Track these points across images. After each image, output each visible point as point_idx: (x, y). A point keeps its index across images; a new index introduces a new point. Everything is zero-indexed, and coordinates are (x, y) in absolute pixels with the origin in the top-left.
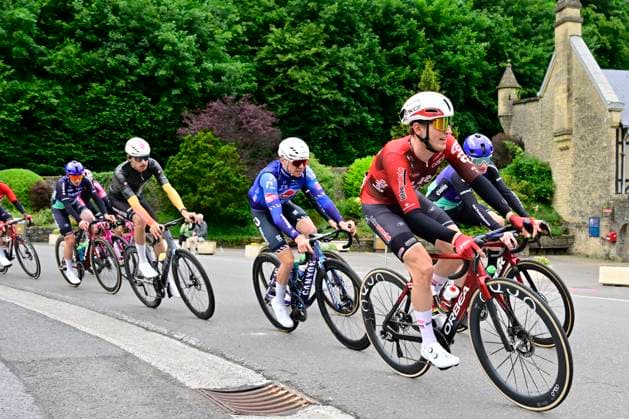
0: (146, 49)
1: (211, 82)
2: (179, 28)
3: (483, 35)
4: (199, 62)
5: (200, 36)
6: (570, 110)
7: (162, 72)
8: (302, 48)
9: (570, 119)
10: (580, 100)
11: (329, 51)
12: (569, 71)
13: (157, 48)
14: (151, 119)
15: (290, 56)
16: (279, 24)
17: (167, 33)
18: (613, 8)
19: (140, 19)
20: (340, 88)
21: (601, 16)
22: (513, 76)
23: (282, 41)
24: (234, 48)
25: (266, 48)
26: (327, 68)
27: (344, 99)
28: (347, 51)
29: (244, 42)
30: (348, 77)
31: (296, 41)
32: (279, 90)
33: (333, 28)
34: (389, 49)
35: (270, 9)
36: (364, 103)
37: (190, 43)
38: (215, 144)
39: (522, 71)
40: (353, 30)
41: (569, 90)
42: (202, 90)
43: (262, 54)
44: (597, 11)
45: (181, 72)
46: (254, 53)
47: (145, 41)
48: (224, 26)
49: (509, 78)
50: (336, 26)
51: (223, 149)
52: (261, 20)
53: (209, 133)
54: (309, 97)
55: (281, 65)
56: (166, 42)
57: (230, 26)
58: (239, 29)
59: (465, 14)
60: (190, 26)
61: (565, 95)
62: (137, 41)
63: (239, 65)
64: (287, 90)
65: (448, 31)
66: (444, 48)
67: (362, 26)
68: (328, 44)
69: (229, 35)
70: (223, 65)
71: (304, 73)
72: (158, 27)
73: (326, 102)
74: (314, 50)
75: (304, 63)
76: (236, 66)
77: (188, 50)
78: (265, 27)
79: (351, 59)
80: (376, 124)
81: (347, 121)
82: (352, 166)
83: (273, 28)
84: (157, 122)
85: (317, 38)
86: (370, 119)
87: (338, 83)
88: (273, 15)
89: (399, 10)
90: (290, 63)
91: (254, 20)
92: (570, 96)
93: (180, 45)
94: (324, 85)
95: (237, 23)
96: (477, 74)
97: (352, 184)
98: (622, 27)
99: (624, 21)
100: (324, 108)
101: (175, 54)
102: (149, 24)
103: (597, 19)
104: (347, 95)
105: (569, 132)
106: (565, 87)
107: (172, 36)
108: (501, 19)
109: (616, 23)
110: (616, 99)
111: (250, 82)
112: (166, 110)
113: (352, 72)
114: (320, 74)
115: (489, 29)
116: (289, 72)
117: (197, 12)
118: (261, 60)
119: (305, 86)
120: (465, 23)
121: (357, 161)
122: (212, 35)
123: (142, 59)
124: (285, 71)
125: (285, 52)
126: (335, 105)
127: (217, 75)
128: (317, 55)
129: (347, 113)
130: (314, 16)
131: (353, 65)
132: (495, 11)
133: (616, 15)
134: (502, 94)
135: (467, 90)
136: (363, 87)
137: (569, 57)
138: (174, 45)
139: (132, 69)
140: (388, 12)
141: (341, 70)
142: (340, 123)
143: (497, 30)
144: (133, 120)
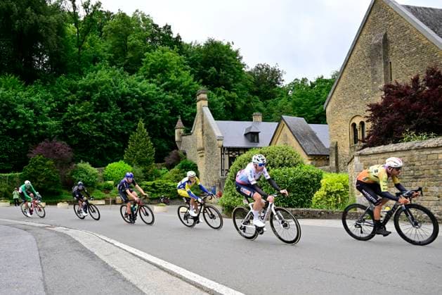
0: (11, 116)
1: (41, 131)
2: (26, 106)
3: (169, 103)
4: (35, 122)
5: (35, 110)
6: (203, 139)
7: (18, 127)
8: (83, 113)
9: (203, 143)
10: (207, 135)
11: (96, 114)
12: (203, 122)
13: (16, 116)
14: (15, 149)
15: (78, 117)
16: (73, 102)
17: (21, 109)
18: (232, 88)
19: (7, 103)
20: (102, 131)
21: (227, 91)
22: (181, 123)
23: (74, 110)
24: (52, 114)
25: (67, 113)
26: (95, 122)
27: (103, 136)
28: (105, 114)
29: (56, 111)
30: (106, 126)
31: (80, 110)
32: (73, 133)
33: (98, 104)
34: (125, 112)
35: (68, 95)
36: (113, 137)
37: (31, 113)
38: (45, 161)
39: (187, 120)
40: (107, 105)
41: (202, 130)
42: (37, 135)
43: (65, 116)
44: (225, 89)
45: (27, 127)
46: (61, 116)
47: (10, 113)
48: (47, 104)
49: (180, 123)
50: (99, 103)
51: (48, 163)
52: (64, 100)
53: (41, 156)
54: (88, 135)
55: (74, 121)
56: (19, 113)
57: (50, 103)
58: (54, 105)
59: (161, 94)
60: (30, 105)
61: (201, 133)
62: (6, 113)
63: (54, 122)
64: (77, 132)
65: (153, 103)
66: (150, 111)
67: (112, 102)
68: (96, 111)
69: (49, 109)
70: (47, 123)
71: (84, 124)
72: (16, 106)
73: (96, 137)
74: (89, 114)
75: (85, 120)
76: (53, 123)
77: (30, 117)
78: (66, 104)
79: (107, 118)
80: (119, 147)
81: (105, 146)
82: (107, 167)
83: (70, 105)
84: (17, 150)
85: (90, 108)
86: (116, 144)
87: (101, 129)
88: (69, 98)
89: (129, 94)
90: (78, 120)
91: (60, 100)
92: (203, 133)
93: (27, 115)
94: (95, 130)
95: (53, 102)
96: (166, 122)
97: (106, 175)
98: (237, 96)
99: (237, 94)
100: (95, 140)
101: (24, 118)
102: (11, 105)
103: (224, 93)
104: (105, 134)
105: (203, 149)
106: (201, 129)
107: (23, 111)
108: (178, 96)
109: (234, 95)
110: (221, 135)
111: (60, 129)
112: (20, 144)
113: (107, 124)
114: (92, 125)
115: (171, 101)
116: (78, 125)
117: (33, 99)
118: (64, 119)
119: (85, 130)
120: (160, 99)
121: (109, 165)
122: (41, 109)
123: (9, 121)
124: (76, 124)
125: (76, 115)
126: (99, 139)
127: (44, 127)
128: (90, 116)
129: (105, 142)
130: (89, 98)
131: (108, 121)
132: (175, 92)
133: (234, 91)
134: (176, 131)
135: (162, 129)
136: (113, 130)
137: (202, 116)
138: (24, 114)
139: (4, 126)
140: (124, 95)
141: (102, 123)
142: (102, 147)
143: (175, 101)
144: (6, 149)
